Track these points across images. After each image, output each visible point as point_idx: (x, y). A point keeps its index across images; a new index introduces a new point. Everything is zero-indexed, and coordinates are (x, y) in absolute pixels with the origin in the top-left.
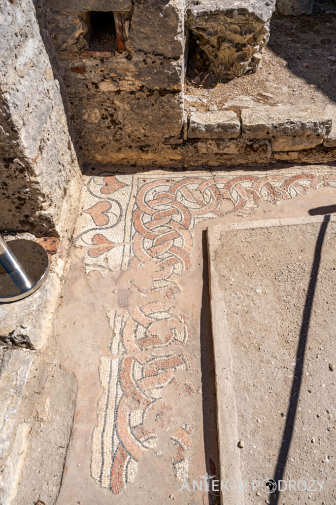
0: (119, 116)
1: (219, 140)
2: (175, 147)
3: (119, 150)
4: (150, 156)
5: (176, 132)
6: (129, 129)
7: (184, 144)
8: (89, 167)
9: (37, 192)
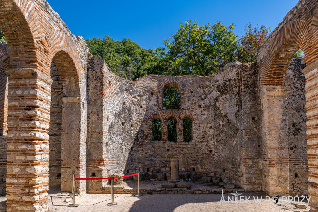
0: (94, 185)
1: (108, 189)
2: (101, 190)
3: (93, 190)
4: (97, 192)
5: (102, 188)
6: (95, 187)
7: (103, 190)
8: (87, 193)
9: (79, 187)
